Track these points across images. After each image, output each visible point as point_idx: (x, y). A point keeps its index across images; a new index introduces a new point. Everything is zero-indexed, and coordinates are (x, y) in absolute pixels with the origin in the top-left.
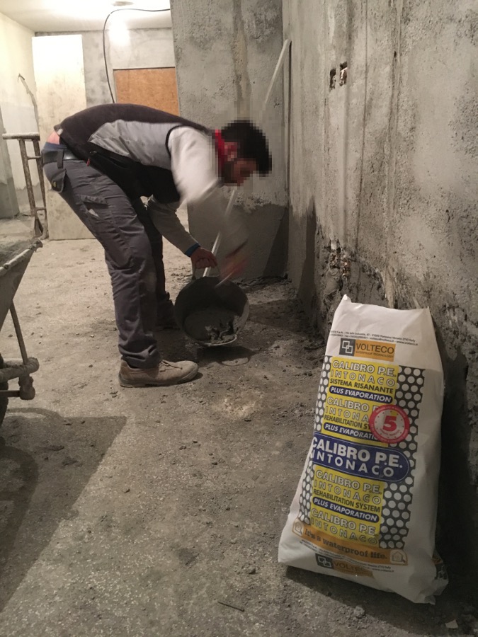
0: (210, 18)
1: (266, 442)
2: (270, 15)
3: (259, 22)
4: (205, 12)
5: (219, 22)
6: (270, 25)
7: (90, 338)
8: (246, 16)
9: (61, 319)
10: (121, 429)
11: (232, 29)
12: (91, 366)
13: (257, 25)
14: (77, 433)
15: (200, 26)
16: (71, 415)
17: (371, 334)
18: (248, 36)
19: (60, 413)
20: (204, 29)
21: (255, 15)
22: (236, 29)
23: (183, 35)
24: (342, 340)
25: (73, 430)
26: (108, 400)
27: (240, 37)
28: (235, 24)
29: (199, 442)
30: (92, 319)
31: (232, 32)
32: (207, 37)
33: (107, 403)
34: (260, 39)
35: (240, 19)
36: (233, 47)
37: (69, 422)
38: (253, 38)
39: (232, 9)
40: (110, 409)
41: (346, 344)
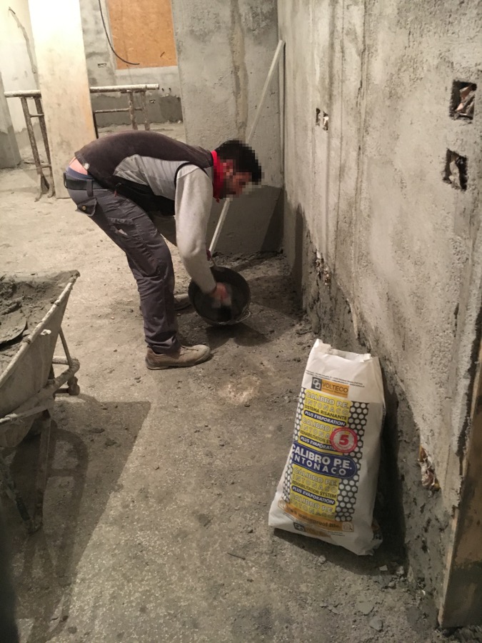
0: (209, 12)
1: (261, 426)
2: (266, 8)
3: (255, 15)
4: (204, 6)
5: (217, 15)
6: (266, 18)
7: (111, 321)
8: (243, 9)
9: (82, 298)
10: (147, 413)
11: (230, 22)
12: (116, 351)
13: (253, 17)
14: (113, 417)
15: (199, 20)
16: (105, 400)
17: (333, 376)
18: (245, 28)
19: (96, 398)
20: (203, 23)
21: (251, 8)
22: (233, 22)
23: (183, 29)
24: (313, 378)
25: (110, 414)
26: (133, 385)
27: (238, 29)
28: (233, 16)
29: (210, 426)
30: (110, 299)
31: (230, 25)
32: (206, 30)
33: (133, 388)
34: (256, 32)
35: (238, 12)
36: (232, 39)
37: (105, 407)
38: (249, 30)
39: (230, 3)
40: (136, 394)
41: (316, 382)
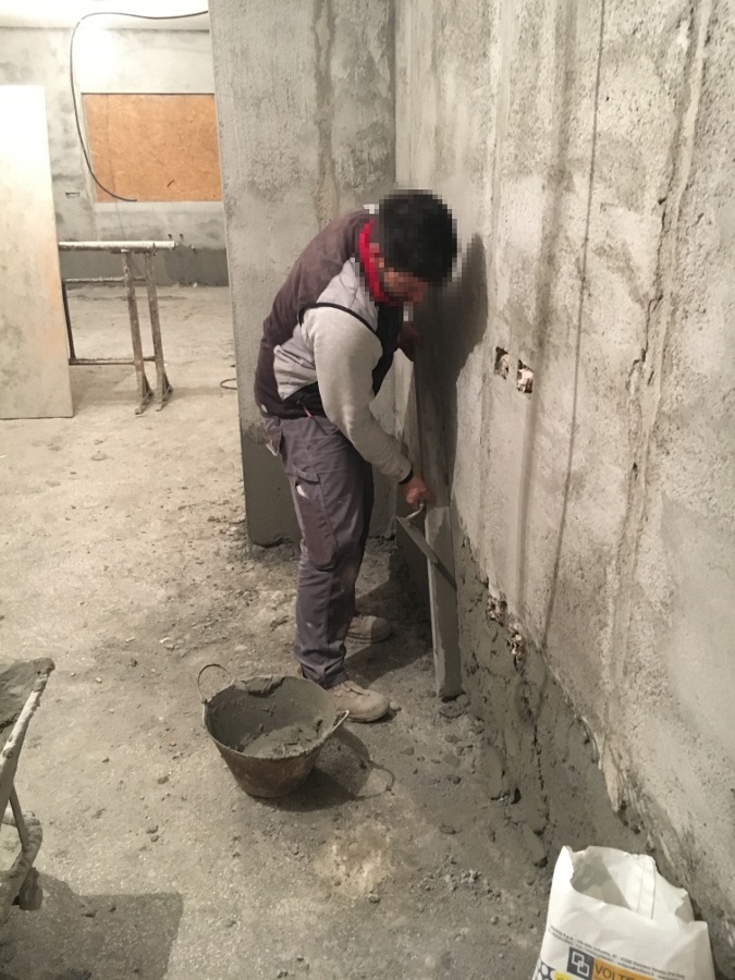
0: (282, 155)
2: (377, 153)
3: (359, 163)
5: (295, 160)
6: (376, 169)
7: (96, 686)
8: (339, 153)
11: (317, 172)
12: (107, 760)
13: (356, 167)
14: (107, 938)
15: (265, 166)
16: (90, 891)
18: (342, 183)
19: (71, 885)
20: (272, 171)
21: (353, 152)
22: (323, 173)
23: (238, 178)
24: (572, 950)
25: (99, 929)
26: (144, 849)
27: (329, 182)
28: (321, 163)
29: (307, 961)
31: (316, 176)
32: (276, 183)
33: (142, 856)
34: (360, 190)
35: (330, 157)
36: (318, 199)
37: (89, 909)
38: (348, 186)
39: (317, 143)
41: (577, 959)
